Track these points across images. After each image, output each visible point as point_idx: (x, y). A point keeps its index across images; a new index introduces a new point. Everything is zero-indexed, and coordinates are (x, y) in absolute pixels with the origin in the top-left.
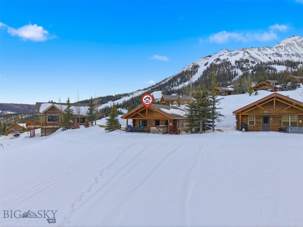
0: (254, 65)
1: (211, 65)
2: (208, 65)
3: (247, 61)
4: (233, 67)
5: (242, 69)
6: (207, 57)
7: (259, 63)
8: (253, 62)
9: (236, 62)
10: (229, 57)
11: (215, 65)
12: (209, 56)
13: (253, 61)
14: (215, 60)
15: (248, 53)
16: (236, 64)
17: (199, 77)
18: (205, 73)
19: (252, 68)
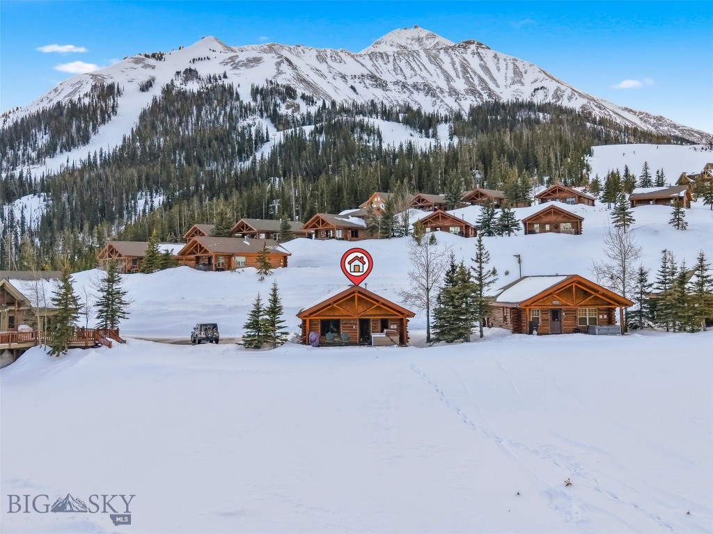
0: (313, 110)
1: (168, 90)
2: (157, 91)
3: (290, 92)
4: (246, 111)
5: (277, 120)
6: (147, 56)
7: (328, 104)
8: (309, 100)
9: (255, 92)
10: (228, 69)
11: (182, 95)
12: (154, 56)
13: (307, 94)
14: (178, 73)
15: (290, 63)
16: (255, 99)
17: (129, 134)
18: (149, 119)
19: (308, 120)
